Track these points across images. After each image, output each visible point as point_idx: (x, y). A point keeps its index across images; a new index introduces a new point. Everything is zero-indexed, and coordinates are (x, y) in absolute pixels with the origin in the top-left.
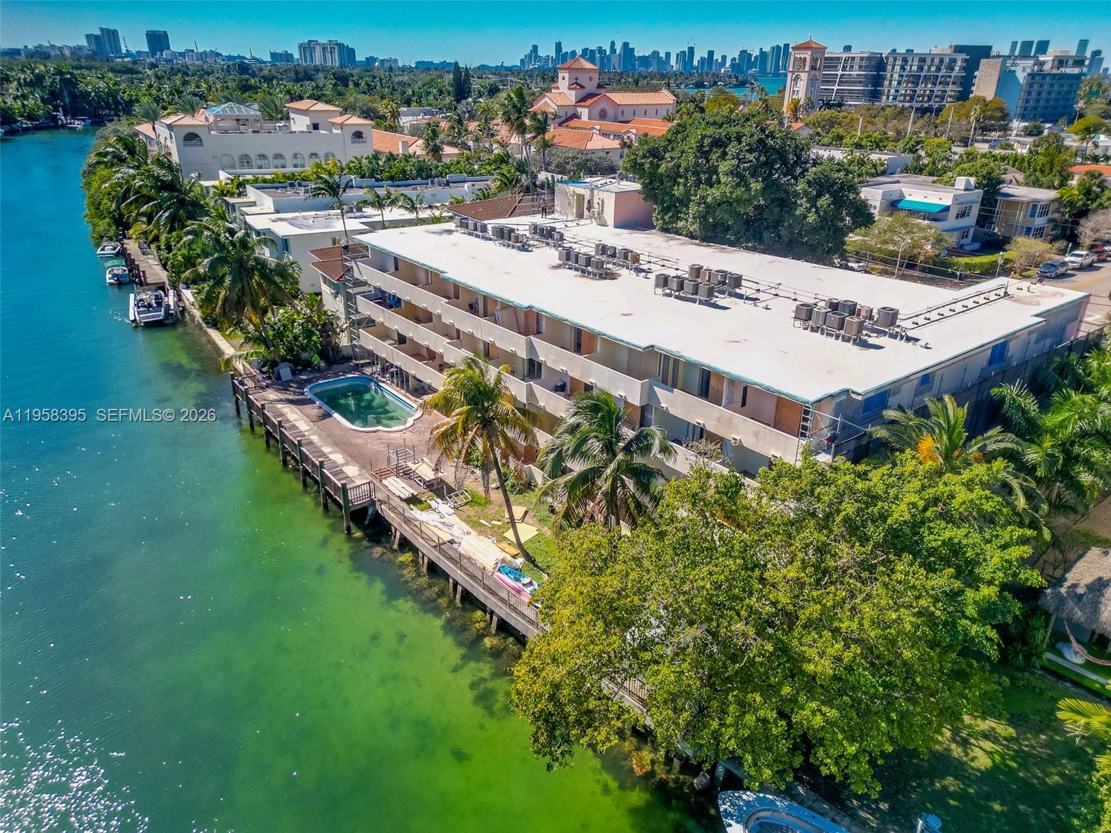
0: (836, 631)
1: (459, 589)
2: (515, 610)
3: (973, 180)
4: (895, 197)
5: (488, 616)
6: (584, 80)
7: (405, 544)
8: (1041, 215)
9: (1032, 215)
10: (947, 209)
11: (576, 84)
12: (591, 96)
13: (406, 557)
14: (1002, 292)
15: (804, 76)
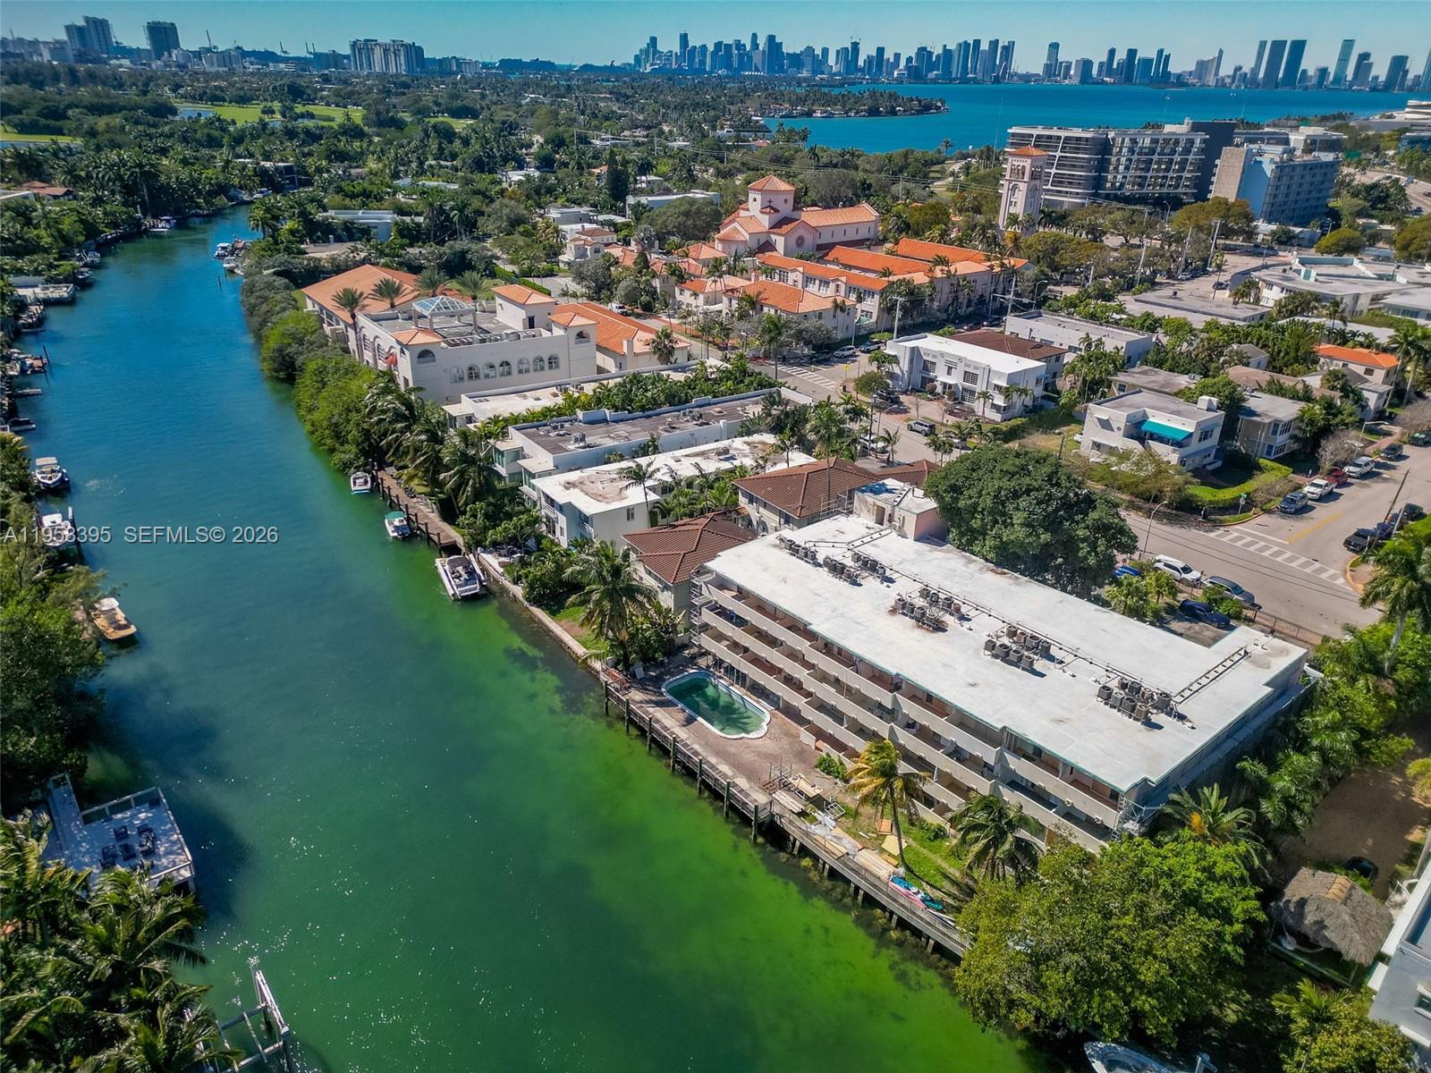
0: (1155, 957)
1: (861, 892)
2: (914, 913)
3: (1215, 400)
4: (1139, 418)
5: (887, 914)
6: (779, 203)
7: (804, 851)
8: (1282, 433)
9: (1274, 433)
10: (1191, 435)
11: (769, 207)
12: (786, 221)
13: (806, 862)
14: (1242, 653)
15: (1023, 187)
